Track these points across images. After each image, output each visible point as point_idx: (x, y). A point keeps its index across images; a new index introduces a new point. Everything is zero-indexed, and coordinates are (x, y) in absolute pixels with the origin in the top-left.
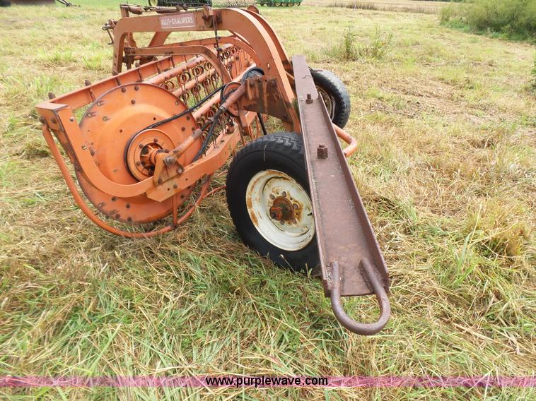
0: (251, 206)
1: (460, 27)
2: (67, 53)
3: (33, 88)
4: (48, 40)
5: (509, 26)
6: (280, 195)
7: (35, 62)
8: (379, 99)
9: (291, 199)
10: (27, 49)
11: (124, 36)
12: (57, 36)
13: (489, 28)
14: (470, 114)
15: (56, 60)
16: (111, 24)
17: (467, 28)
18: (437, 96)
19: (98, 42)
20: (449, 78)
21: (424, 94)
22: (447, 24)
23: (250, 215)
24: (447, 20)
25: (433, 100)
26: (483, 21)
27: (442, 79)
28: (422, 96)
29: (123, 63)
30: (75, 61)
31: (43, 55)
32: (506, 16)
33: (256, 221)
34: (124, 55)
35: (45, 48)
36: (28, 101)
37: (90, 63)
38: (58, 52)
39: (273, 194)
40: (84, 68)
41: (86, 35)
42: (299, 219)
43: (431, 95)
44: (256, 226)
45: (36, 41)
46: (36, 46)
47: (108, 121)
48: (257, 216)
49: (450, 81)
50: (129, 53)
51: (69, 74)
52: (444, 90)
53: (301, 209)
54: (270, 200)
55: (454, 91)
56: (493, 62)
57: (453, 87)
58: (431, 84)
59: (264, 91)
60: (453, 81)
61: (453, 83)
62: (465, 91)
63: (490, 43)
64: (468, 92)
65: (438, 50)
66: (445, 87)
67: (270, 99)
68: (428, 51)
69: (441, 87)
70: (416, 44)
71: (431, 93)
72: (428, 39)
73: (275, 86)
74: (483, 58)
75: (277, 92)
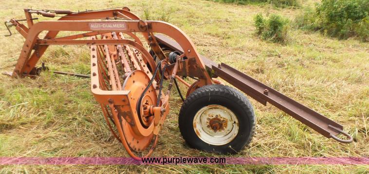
0: (196, 127)
6: (214, 117)
9: (221, 118)
14: (236, 53)
16: (13, 22)
18: (214, 45)
20: (214, 33)
23: (196, 131)
25: (214, 47)
27: (210, 34)
28: (206, 46)
33: (199, 135)
39: (209, 117)
42: (226, 127)
44: (200, 137)
48: (199, 131)
53: (227, 122)
54: (208, 121)
55: (221, 41)
56: (227, 19)
57: (219, 38)
58: (206, 38)
59: (187, 64)
60: (216, 34)
61: (217, 36)
62: (227, 40)
63: (216, 6)
64: (229, 41)
65: (194, 14)
66: (215, 39)
67: (191, 68)
68: (189, 15)
69: (212, 39)
70: (178, 10)
71: (211, 44)
72: (183, 6)
73: (195, 61)
74: (221, 17)
75: (196, 64)
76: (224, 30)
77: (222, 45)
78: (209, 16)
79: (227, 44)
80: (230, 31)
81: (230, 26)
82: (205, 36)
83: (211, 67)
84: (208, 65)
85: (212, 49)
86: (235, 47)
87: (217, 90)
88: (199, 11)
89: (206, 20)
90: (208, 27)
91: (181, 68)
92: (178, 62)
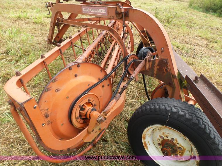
0: (145, 138)
1: (198, 9)
2: (25, 14)
3: (7, 34)
4: (16, 6)
5: (220, 10)
6: (169, 138)
7: (9, 18)
8: (178, 47)
9: (178, 144)
10: (5, 10)
11: (57, 13)
12: (19, 4)
13: (211, 11)
14: (219, 57)
15: (19, 17)
16: (50, 4)
17: (201, 10)
18: (201, 46)
19: (39, 8)
20: (204, 36)
21: (195, 44)
22: (192, 7)
23: (143, 143)
24: (192, 5)
25: (200, 48)
26: (208, 7)
27: (200, 36)
28: (194, 45)
29: (56, 26)
30: (29, 19)
31: (13, 14)
32: (218, 6)
33: (147, 147)
34: (56, 22)
35: (14, 11)
36: (4, 43)
37: (36, 20)
38: (20, 13)
39: (163, 136)
40: (33, 22)
41: (33, 4)
42: (181, 155)
43: (198, 45)
45: (10, 6)
46: (10, 9)
47: (59, 92)
48: (147, 144)
49: (204, 38)
50: (59, 21)
51: (26, 26)
52: (204, 43)
53: (184, 151)
54: (160, 139)
55: (208, 44)
56: (218, 28)
57: (207, 41)
58: (196, 39)
59: (156, 64)
60: (206, 38)
61: (206, 39)
62: (213, 44)
63: (212, 18)
64: (215, 45)
65: (193, 20)
66: (203, 41)
67: (160, 70)
68: (189, 21)
69: (201, 40)
70: (182, 16)
71: (198, 44)
72: (186, 14)
73: (166, 63)
74: (213, 26)
75: (167, 67)
76: (213, 36)
77: (208, 47)
78: (204, 24)
79: (213, 47)
80: (219, 37)
81: (220, 34)
82: (196, 38)
83: (184, 77)
84: (182, 72)
85: (198, 48)
86: (220, 51)
87: (181, 113)
88: (198, 19)
89: (201, 26)
90: (200, 31)
91: (147, 68)
92: (146, 61)
